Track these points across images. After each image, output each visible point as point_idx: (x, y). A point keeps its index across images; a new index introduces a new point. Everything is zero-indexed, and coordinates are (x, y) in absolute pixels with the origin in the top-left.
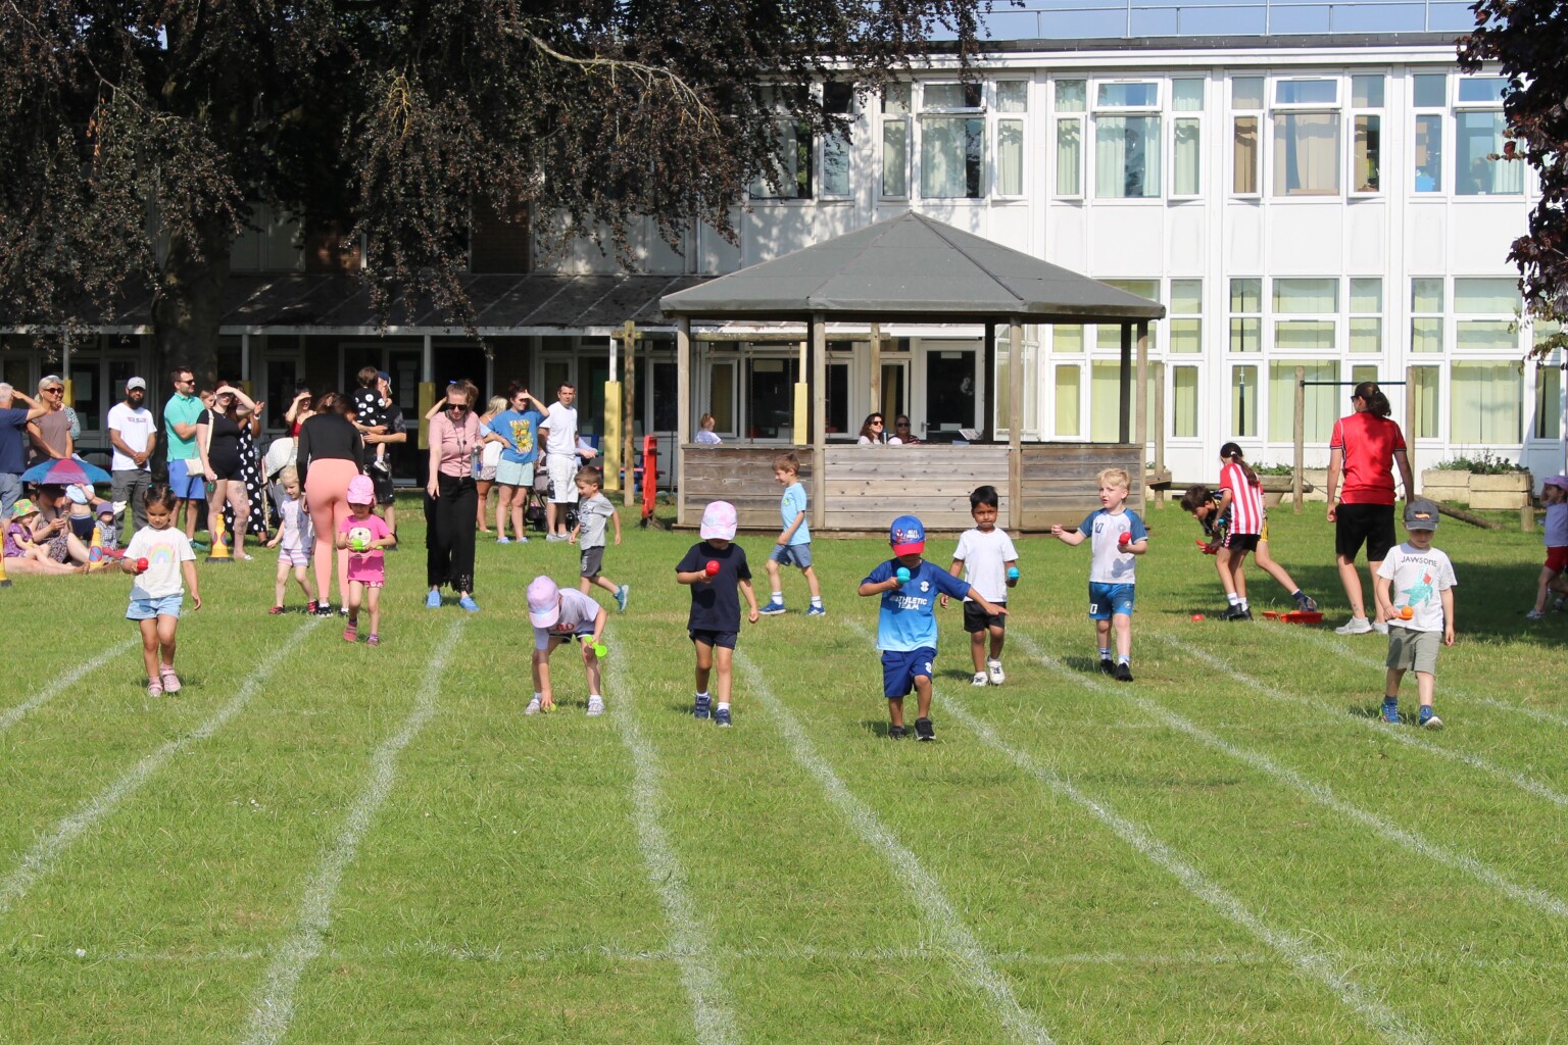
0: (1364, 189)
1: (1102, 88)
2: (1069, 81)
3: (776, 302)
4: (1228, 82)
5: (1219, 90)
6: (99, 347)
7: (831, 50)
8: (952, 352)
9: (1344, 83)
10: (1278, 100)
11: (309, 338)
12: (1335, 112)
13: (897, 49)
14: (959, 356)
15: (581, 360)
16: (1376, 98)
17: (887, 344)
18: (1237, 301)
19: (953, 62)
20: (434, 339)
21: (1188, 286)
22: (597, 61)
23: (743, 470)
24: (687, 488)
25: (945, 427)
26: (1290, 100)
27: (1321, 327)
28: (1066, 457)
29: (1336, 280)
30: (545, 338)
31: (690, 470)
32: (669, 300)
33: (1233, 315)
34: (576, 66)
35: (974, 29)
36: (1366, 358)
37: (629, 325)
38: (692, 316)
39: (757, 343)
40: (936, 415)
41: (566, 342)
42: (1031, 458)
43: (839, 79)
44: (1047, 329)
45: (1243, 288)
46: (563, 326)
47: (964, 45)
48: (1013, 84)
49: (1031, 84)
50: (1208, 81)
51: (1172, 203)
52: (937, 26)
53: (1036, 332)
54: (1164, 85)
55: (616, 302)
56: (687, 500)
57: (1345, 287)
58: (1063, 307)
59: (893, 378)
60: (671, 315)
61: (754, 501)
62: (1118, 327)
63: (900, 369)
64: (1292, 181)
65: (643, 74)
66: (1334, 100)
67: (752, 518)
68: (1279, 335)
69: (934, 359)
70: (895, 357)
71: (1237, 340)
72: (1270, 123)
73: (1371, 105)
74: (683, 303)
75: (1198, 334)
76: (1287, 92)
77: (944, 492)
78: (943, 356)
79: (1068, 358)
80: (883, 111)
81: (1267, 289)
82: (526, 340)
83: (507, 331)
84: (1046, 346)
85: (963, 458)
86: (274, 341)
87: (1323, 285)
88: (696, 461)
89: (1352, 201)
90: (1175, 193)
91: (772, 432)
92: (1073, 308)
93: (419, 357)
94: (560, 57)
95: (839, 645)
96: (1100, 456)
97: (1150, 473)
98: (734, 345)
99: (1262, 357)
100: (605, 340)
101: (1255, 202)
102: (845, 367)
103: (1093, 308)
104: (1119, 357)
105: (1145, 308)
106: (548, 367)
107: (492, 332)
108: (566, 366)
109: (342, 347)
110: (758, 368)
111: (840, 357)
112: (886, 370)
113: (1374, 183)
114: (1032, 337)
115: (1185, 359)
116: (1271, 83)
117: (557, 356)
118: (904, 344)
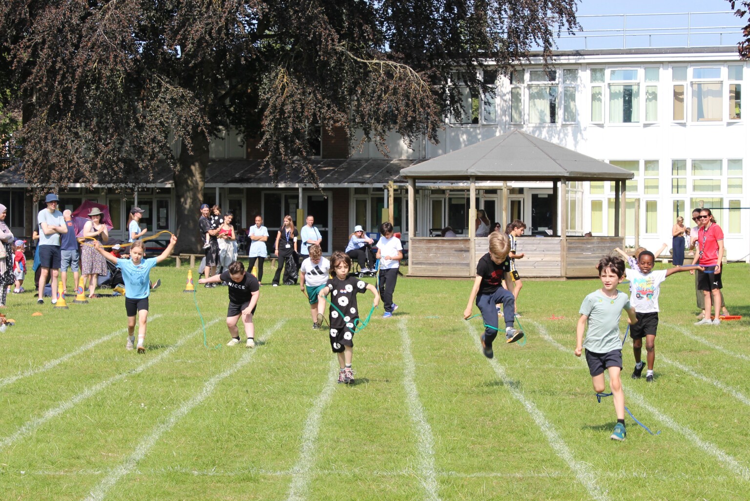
0: (734, 118)
1: (613, 73)
2: (597, 70)
3: (453, 172)
4: (670, 70)
5: (666, 74)
6: (152, 193)
7: (485, 55)
8: (543, 194)
9: (724, 70)
10: (694, 77)
11: (248, 189)
12: (721, 83)
13: (516, 55)
14: (547, 196)
15: (372, 199)
16: (739, 76)
17: (512, 191)
18: (675, 172)
19: (541, 61)
20: (304, 189)
21: (651, 164)
22: (375, 61)
23: (438, 248)
24: (412, 258)
25: (540, 229)
26: (699, 77)
27: (715, 183)
28: (588, 243)
29: (721, 160)
30: (356, 189)
31: (414, 248)
32: (404, 172)
33: (673, 177)
34: (365, 63)
35: (551, 46)
36: (735, 196)
37: (391, 183)
38: (415, 179)
39: (451, 190)
40: (536, 223)
41: (365, 191)
42: (571, 243)
43: (489, 69)
44: (586, 184)
45: (678, 165)
46: (362, 183)
47: (547, 52)
48: (571, 71)
49: (580, 71)
50: (661, 70)
51: (646, 125)
52: (534, 44)
53: (582, 185)
54: (641, 71)
55: (388, 172)
56: (413, 263)
57: (725, 164)
58: (586, 174)
59: (516, 206)
60: (405, 178)
61: (443, 263)
62: (613, 183)
63: (519, 202)
64: (700, 115)
65: (396, 67)
66: (720, 77)
67: (442, 271)
68: (695, 188)
69: (535, 198)
70: (516, 197)
71: (675, 190)
72: (690, 89)
73: (736, 79)
74: (410, 172)
75: (657, 187)
76: (697, 74)
77: (531, 259)
78: (539, 196)
79: (597, 197)
80: (511, 83)
81: (689, 165)
82: (347, 190)
83: (337, 185)
84: (586, 192)
85: (539, 243)
86: (232, 190)
87: (715, 163)
88: (417, 245)
89: (729, 124)
90: (646, 120)
91: (460, 231)
92: (590, 174)
93: (297, 197)
94: (359, 60)
95: (454, 330)
96: (604, 242)
97: (633, 250)
98: (443, 191)
99: (687, 196)
100: (381, 190)
101: (684, 125)
102: (493, 202)
103: (599, 174)
104: (614, 197)
105: (624, 174)
106: (357, 202)
107: (330, 185)
108: (365, 202)
109: (263, 193)
110: (454, 202)
111: (490, 197)
112: (513, 203)
113: (738, 116)
114: (580, 187)
115: (651, 197)
116: (690, 70)
117: (361, 197)
118: (521, 191)
